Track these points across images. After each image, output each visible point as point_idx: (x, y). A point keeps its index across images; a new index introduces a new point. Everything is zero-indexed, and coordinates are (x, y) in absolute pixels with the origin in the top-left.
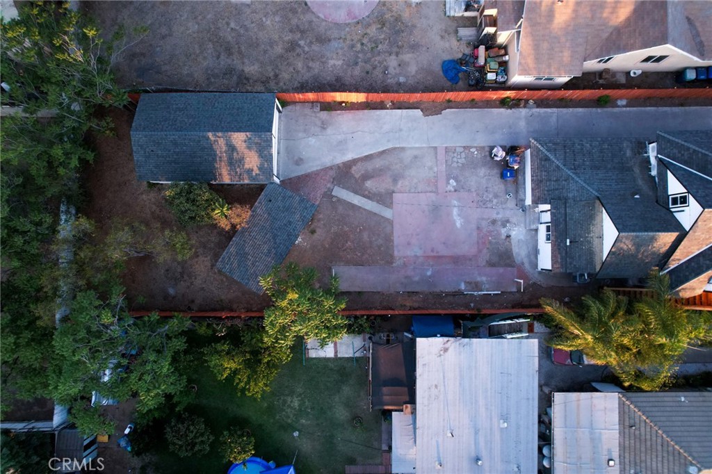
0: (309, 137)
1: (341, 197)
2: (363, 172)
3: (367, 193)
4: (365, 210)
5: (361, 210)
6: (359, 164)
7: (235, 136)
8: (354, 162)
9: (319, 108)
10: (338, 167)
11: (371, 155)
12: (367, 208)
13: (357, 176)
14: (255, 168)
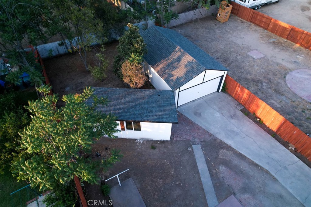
0: (218, 112)
1: (195, 153)
2: (227, 159)
3: (214, 171)
4: (200, 178)
5: (197, 175)
6: (231, 153)
7: (187, 56)
8: (229, 148)
9: (241, 109)
10: (216, 139)
11: (245, 157)
12: (202, 179)
13: (220, 156)
14: (175, 77)
